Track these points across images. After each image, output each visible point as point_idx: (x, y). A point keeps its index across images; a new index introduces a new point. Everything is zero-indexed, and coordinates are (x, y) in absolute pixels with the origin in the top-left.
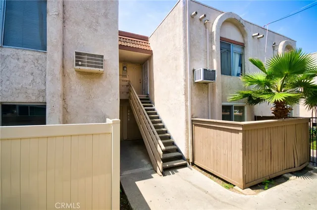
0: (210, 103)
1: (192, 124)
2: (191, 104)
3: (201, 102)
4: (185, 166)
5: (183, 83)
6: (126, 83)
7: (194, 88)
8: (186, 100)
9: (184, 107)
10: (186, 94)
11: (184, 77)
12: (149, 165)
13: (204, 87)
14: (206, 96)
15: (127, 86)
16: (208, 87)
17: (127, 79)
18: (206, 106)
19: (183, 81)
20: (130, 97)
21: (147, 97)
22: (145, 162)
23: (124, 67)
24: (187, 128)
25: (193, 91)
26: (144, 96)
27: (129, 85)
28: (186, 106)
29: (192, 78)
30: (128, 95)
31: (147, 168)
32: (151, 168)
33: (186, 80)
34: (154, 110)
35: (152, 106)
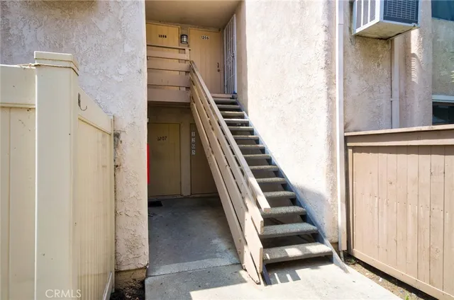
0: (396, 94)
1: (346, 148)
2: (345, 95)
3: (371, 90)
4: (326, 259)
5: (322, 37)
6: (184, 66)
7: (351, 49)
8: (330, 84)
9: (323, 102)
10: (328, 66)
11: (325, 21)
12: (230, 254)
13: (379, 48)
14: (386, 74)
15: (187, 72)
16: (392, 50)
17: (186, 57)
18: (384, 102)
19: (321, 30)
20: (192, 98)
21: (233, 98)
22: (222, 245)
23: (182, 36)
24: (332, 160)
25: (351, 59)
26: (225, 97)
27: (190, 71)
28: (330, 98)
29: (348, 25)
30: (189, 93)
31: (224, 261)
32: (235, 260)
33: (329, 30)
34: (247, 124)
35: (242, 117)
